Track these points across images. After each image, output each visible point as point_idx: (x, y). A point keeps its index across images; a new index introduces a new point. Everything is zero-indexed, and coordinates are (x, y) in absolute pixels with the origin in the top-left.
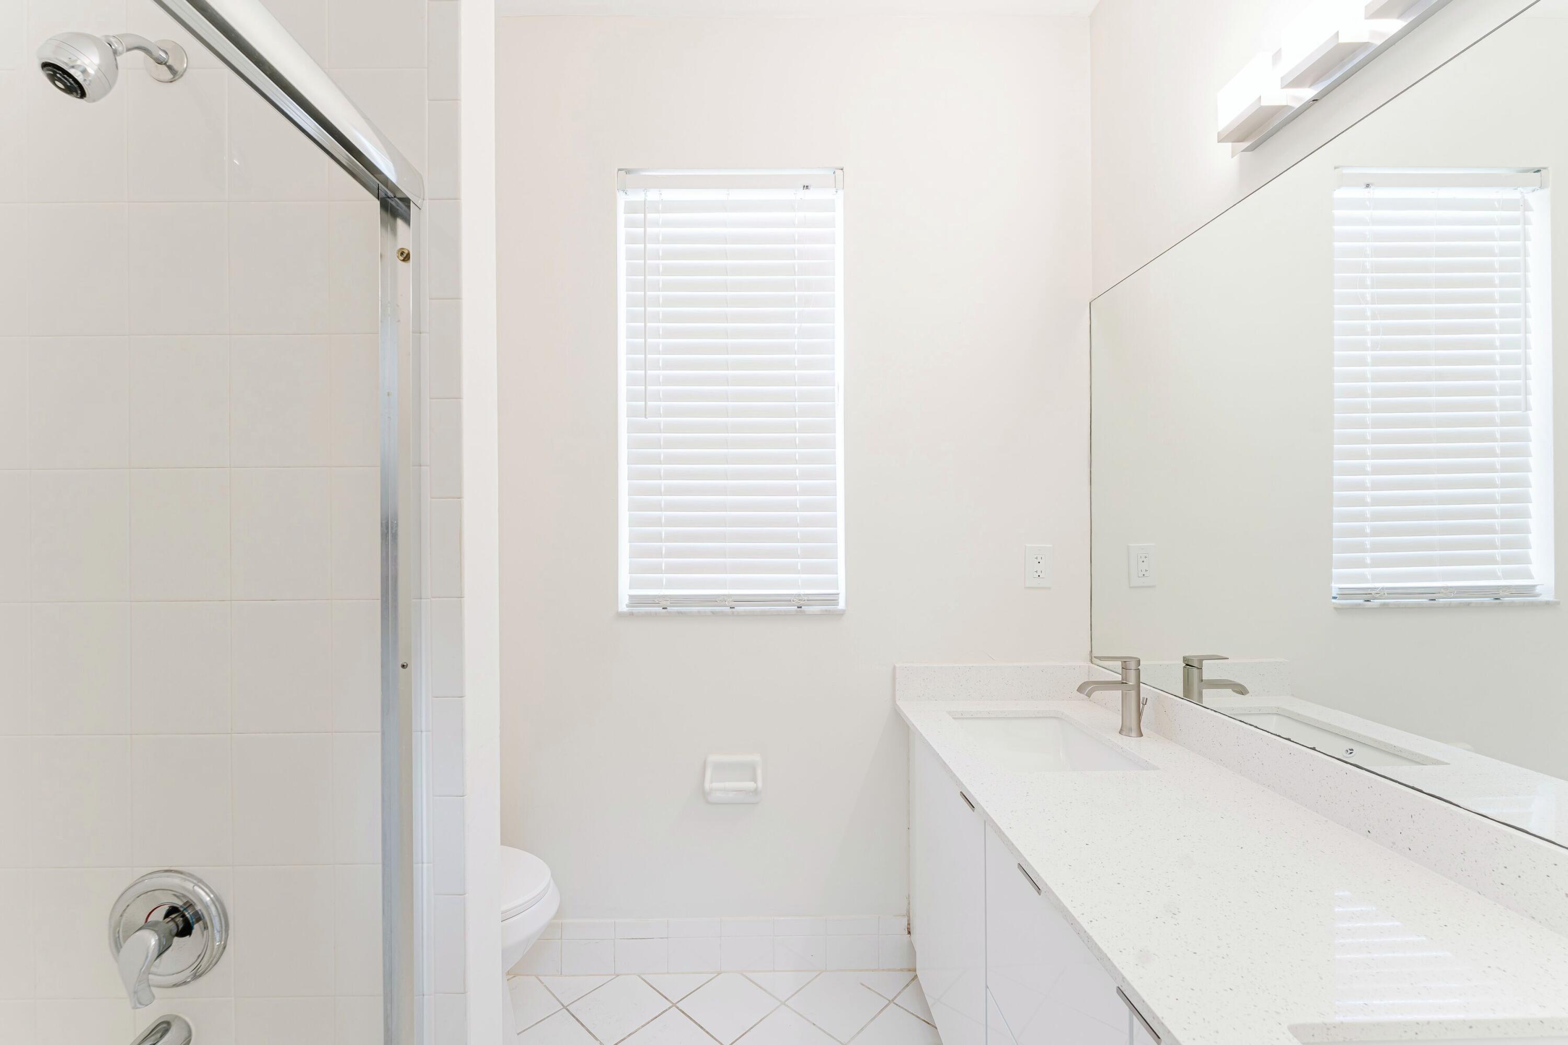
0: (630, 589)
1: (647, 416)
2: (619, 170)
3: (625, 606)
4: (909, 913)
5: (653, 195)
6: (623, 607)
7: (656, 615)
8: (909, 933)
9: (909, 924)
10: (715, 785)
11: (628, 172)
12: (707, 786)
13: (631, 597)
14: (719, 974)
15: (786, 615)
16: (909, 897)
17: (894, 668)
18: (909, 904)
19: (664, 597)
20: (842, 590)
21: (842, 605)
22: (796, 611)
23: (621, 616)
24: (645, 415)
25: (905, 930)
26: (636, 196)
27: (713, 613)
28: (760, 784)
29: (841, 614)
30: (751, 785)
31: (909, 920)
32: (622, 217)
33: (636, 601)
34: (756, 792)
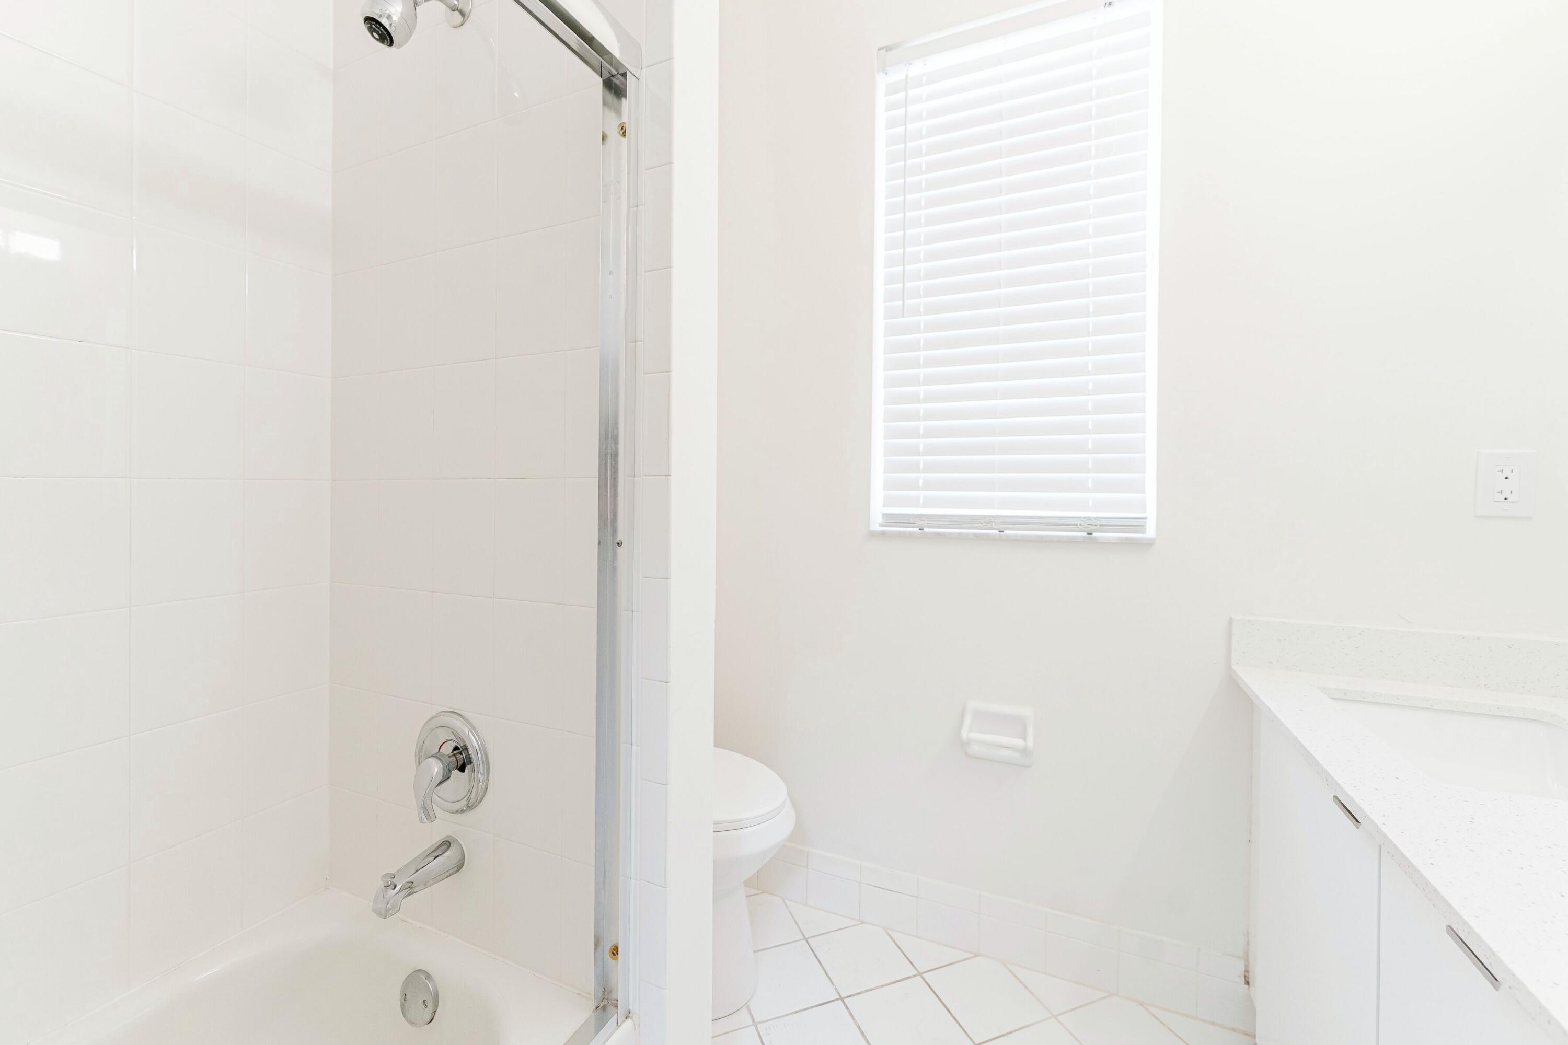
0: (884, 506)
1: (905, 315)
2: (880, 49)
3: (878, 525)
4: (1247, 955)
5: (916, 69)
6: (876, 526)
7: (910, 536)
8: (1247, 983)
9: (1247, 971)
10: (974, 735)
11: (888, 49)
12: (965, 734)
13: (885, 516)
14: (976, 955)
15: (1071, 542)
16: (1247, 934)
17: (1231, 621)
18: (1248, 943)
19: (920, 516)
20: (1151, 514)
21: (1150, 532)
22: (1084, 537)
23: (873, 535)
24: (903, 314)
25: (1240, 976)
26: (897, 75)
27: (976, 535)
28: (1030, 742)
29: (1148, 544)
30: (1019, 742)
31: (1247, 966)
32: (881, 100)
33: (890, 519)
34: (1024, 751)
